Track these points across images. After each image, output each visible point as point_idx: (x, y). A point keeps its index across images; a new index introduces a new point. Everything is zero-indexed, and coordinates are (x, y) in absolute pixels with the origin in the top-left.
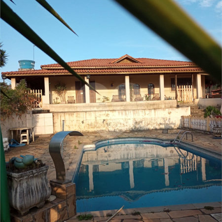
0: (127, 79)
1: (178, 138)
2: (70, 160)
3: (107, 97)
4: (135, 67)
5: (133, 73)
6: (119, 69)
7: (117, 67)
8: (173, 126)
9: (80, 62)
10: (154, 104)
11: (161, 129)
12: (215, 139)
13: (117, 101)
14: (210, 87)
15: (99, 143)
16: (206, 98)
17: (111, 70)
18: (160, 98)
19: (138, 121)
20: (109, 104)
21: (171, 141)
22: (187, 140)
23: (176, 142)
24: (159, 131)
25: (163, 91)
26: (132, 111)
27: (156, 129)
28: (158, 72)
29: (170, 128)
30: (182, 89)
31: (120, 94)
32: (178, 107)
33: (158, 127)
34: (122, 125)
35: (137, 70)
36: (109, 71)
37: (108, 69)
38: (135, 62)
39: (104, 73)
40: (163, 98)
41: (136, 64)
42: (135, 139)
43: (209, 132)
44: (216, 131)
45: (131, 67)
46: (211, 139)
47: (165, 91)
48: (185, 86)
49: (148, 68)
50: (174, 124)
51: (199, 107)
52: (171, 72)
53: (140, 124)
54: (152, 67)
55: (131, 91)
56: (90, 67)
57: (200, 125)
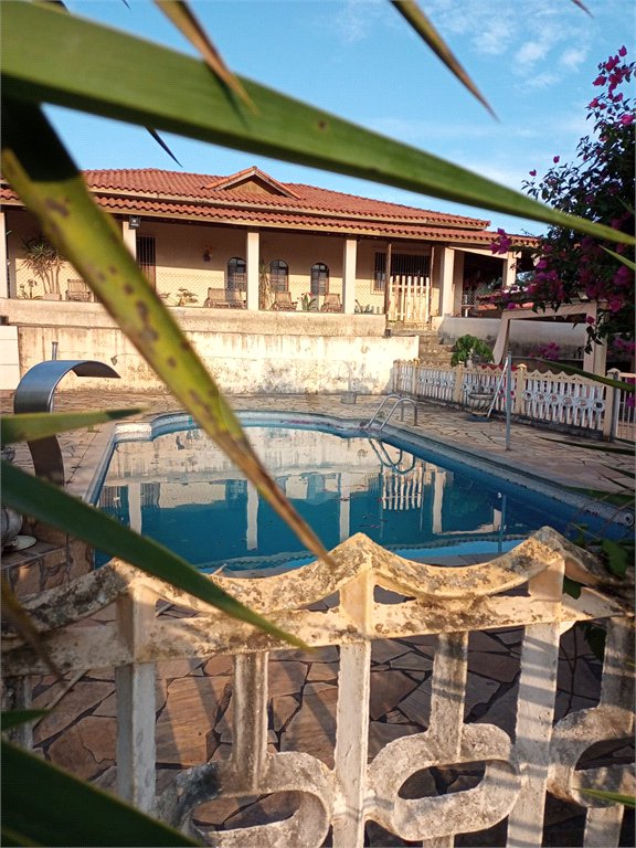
0: (253, 242)
1: (381, 415)
2: (76, 461)
3: (190, 290)
4: (278, 208)
5: (271, 224)
6: (230, 208)
7: (225, 202)
8: (370, 386)
9: (108, 173)
10: (325, 324)
11: (338, 393)
12: (473, 421)
13: (220, 306)
14: (474, 289)
15: (163, 422)
16: (463, 315)
17: (206, 211)
18: (343, 306)
19: (277, 367)
20: (198, 312)
21: (363, 424)
22: (402, 420)
23: (374, 425)
24: (332, 398)
25: (353, 287)
26: (262, 338)
27: (326, 393)
28: (342, 230)
29: (363, 392)
30: (403, 286)
31: (230, 287)
32: (388, 334)
33: (330, 387)
34: (232, 377)
35: (284, 218)
36: (198, 210)
37: (196, 204)
38: (280, 194)
39: (184, 217)
40: (350, 307)
41: (282, 199)
42: (267, 415)
43: (460, 404)
44: (477, 402)
45: (264, 206)
46: (461, 422)
47: (358, 287)
48: (410, 278)
49: (314, 216)
50: (375, 381)
51: (442, 338)
52: (377, 233)
53: (284, 374)
54: (327, 213)
55: (262, 278)
56: (141, 194)
57: (439, 387)
